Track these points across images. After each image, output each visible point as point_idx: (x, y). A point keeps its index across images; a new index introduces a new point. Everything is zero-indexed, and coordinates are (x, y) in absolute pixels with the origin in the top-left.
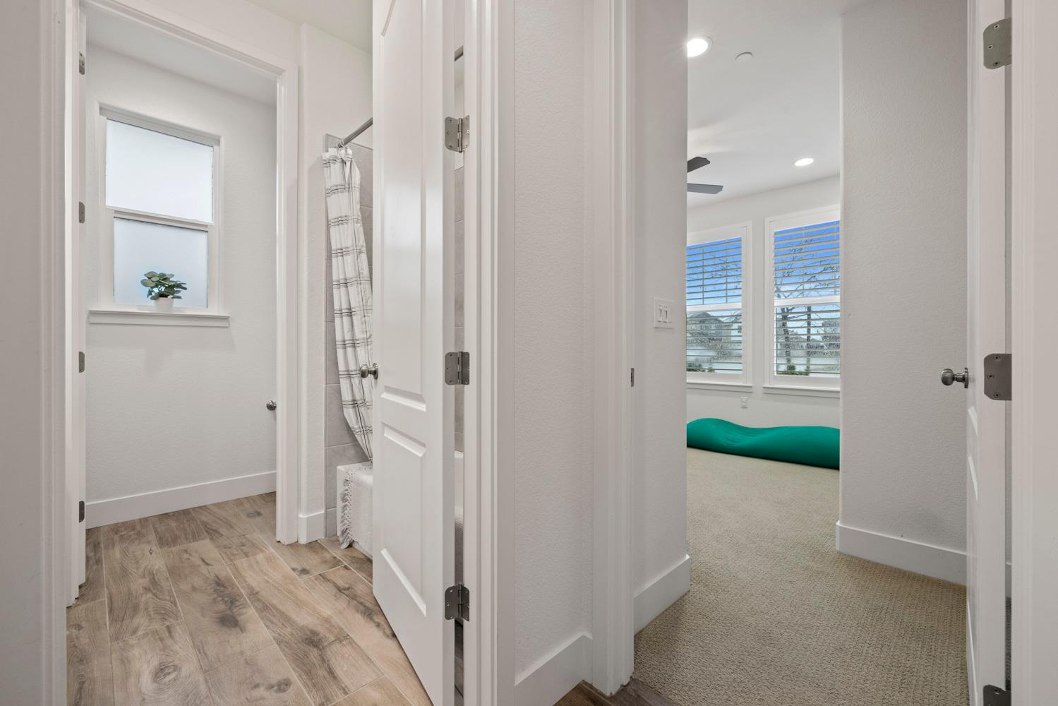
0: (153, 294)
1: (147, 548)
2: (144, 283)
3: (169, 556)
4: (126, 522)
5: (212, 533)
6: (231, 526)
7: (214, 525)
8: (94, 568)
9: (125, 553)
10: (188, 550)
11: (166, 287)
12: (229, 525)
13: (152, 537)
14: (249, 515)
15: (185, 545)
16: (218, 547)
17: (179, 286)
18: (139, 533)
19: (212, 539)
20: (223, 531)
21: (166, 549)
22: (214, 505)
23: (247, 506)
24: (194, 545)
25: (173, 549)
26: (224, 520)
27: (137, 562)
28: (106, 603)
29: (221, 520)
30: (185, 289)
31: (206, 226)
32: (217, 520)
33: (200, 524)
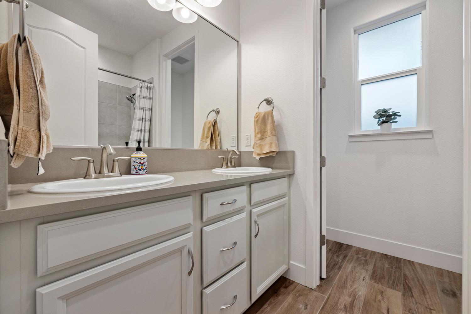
0: (380, 122)
1: (364, 273)
2: (375, 117)
3: (371, 289)
4: (365, 249)
5: (407, 290)
6: (423, 292)
7: (412, 282)
8: (336, 271)
9: (353, 269)
10: (384, 294)
11: (386, 117)
12: (423, 290)
13: (370, 267)
14: (443, 290)
15: (384, 287)
16: (405, 306)
17: (395, 114)
18: (366, 261)
19: (404, 295)
20: (416, 293)
21: (373, 282)
22: (420, 264)
23: (446, 280)
24: (390, 292)
25: (376, 285)
26: (421, 282)
27: (353, 282)
28: (326, 299)
29: (419, 281)
30: (400, 116)
31: (415, 70)
32: (416, 279)
33: (402, 275)
